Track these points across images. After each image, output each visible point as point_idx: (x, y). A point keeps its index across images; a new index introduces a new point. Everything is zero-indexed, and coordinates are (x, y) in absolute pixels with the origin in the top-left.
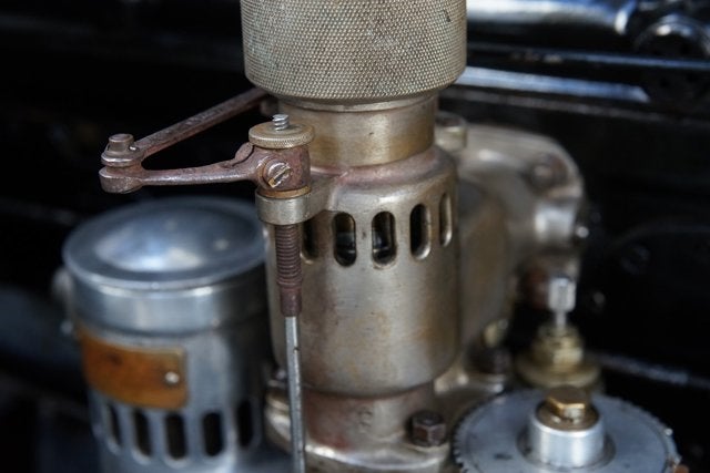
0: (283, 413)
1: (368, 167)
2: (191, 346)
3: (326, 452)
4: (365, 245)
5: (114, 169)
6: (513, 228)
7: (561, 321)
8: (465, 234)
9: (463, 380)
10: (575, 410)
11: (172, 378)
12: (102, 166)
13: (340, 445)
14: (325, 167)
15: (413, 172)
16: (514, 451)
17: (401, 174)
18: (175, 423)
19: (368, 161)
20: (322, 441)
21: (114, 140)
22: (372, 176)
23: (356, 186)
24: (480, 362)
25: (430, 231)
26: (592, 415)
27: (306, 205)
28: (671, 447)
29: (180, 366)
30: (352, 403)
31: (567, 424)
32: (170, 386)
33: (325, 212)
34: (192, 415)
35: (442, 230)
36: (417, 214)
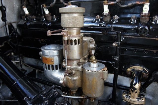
0: (64, 64)
1: (74, 35)
2: (55, 57)
3: (69, 67)
4: (74, 43)
5: (48, 33)
6: (88, 46)
7: (93, 55)
8: (83, 44)
9: (83, 61)
10: (95, 62)
11: (52, 61)
12: (47, 33)
13: (71, 66)
14: (69, 35)
15: (78, 36)
16: (89, 66)
17: (77, 36)
18: (53, 66)
19: (74, 34)
20: (69, 66)
21: (48, 30)
22: (74, 36)
23: (73, 37)
24: (85, 59)
25: (80, 42)
26: (96, 62)
27: (68, 38)
28: (105, 66)
29: (53, 60)
30: (72, 61)
31: (94, 63)
32: (52, 62)
33: (69, 39)
34: (54, 65)
35: (81, 42)
36: (79, 40)
